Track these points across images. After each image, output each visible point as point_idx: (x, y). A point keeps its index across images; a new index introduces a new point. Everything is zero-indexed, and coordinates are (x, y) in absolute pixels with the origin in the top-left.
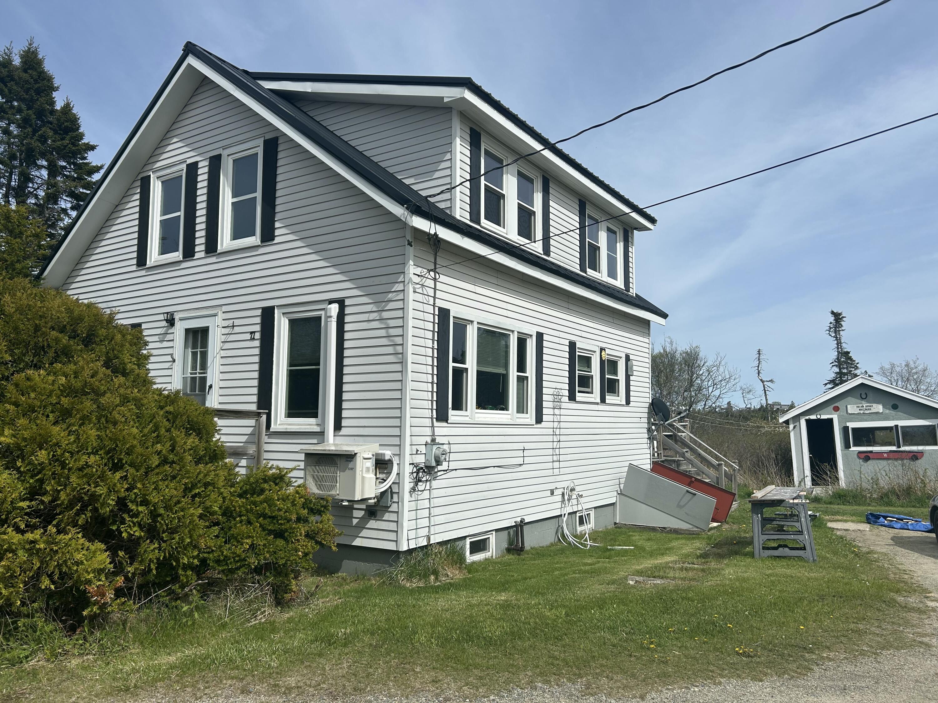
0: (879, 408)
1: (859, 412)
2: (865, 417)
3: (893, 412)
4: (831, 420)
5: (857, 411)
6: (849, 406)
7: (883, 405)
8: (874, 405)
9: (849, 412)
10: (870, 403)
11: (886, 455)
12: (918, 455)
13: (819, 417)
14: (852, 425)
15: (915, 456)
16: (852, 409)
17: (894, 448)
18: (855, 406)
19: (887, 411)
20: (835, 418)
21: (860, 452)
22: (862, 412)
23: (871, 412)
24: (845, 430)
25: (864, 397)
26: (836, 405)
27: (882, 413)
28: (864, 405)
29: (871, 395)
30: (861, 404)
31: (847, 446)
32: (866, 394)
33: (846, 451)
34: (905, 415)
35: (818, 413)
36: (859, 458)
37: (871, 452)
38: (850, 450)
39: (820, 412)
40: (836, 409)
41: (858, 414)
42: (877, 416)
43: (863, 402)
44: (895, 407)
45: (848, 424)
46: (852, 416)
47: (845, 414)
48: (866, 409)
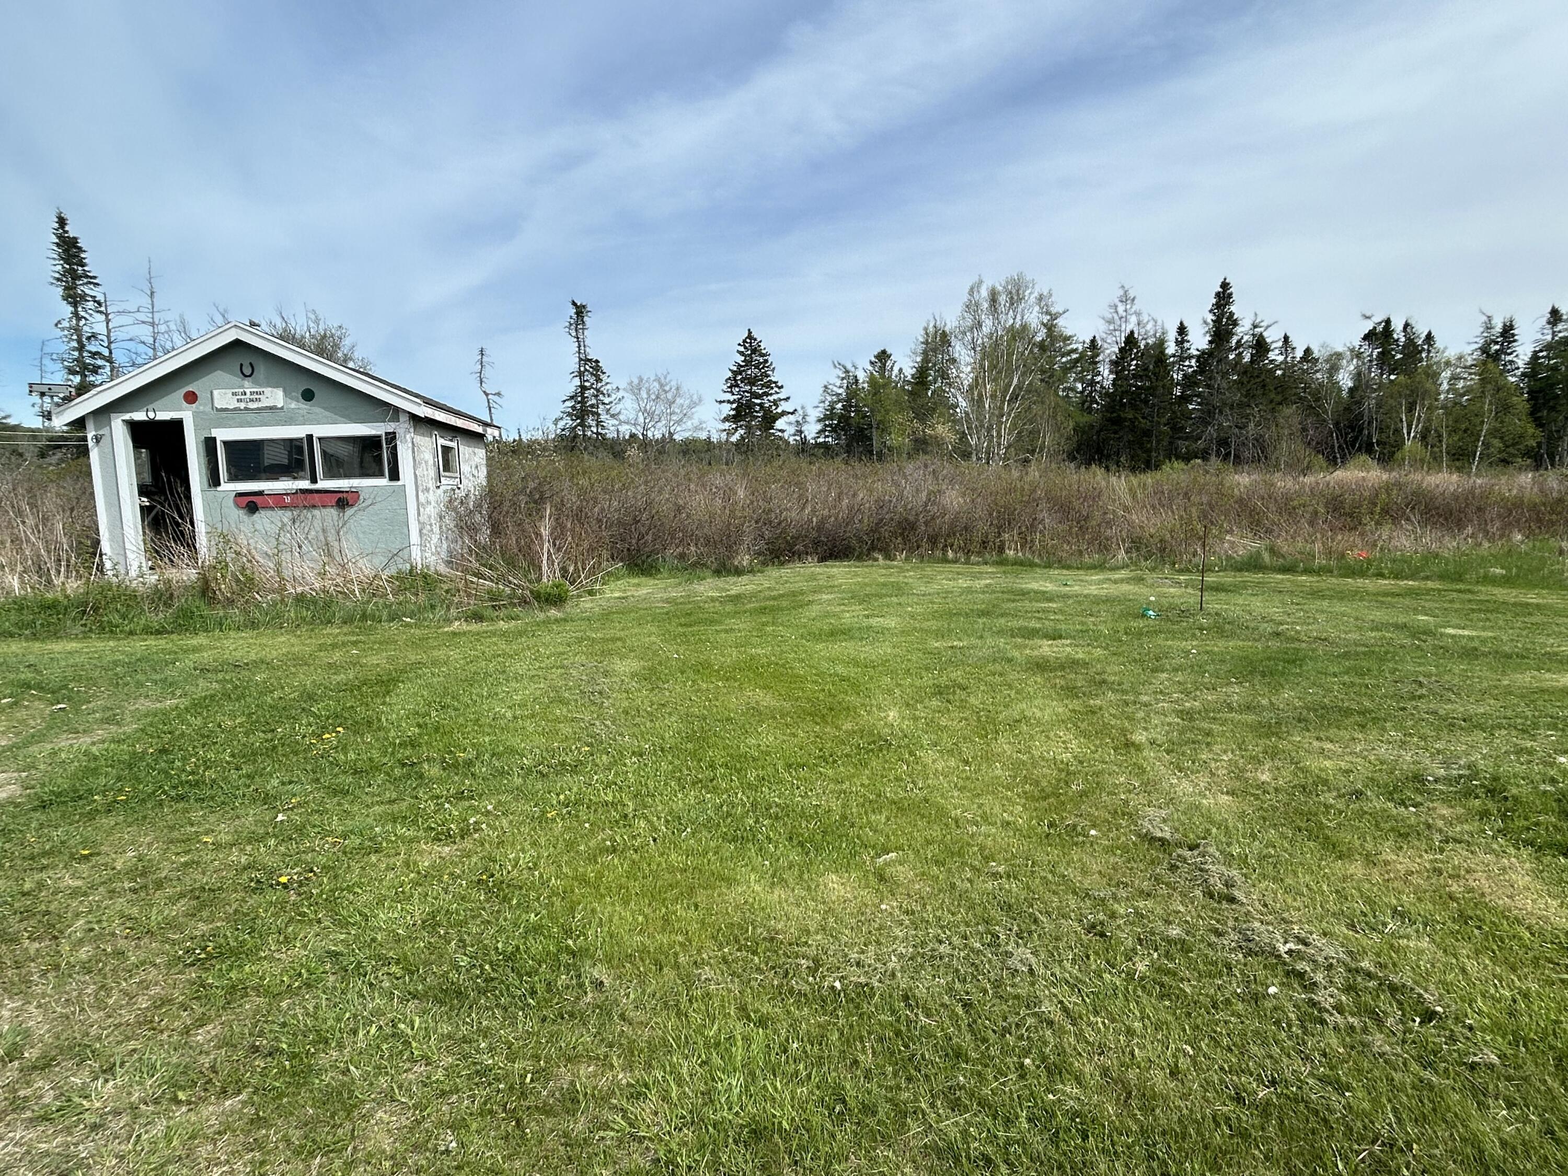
0: (275, 397)
1: (237, 405)
2: (250, 417)
3: (304, 406)
4: (177, 425)
5: (232, 404)
6: (216, 392)
7: (284, 391)
8: (268, 391)
9: (218, 405)
10: (261, 386)
11: (288, 500)
12: (349, 497)
13: (151, 415)
14: (222, 435)
15: (343, 501)
16: (224, 399)
17: (305, 484)
18: (230, 392)
19: (293, 406)
20: (187, 415)
21: (240, 495)
22: (242, 406)
23: (260, 405)
24: (210, 444)
25: (247, 371)
26: (190, 388)
27: (282, 408)
28: (248, 391)
29: (262, 369)
30: (242, 387)
31: (214, 481)
32: (251, 364)
33: (212, 493)
34: (327, 413)
35: (150, 407)
36: (237, 505)
37: (260, 493)
38: (219, 489)
39: (155, 405)
40: (191, 398)
41: (235, 409)
42: (272, 414)
43: (246, 383)
44: (308, 396)
45: (215, 433)
46: (224, 415)
47: (208, 408)
48: (251, 400)
